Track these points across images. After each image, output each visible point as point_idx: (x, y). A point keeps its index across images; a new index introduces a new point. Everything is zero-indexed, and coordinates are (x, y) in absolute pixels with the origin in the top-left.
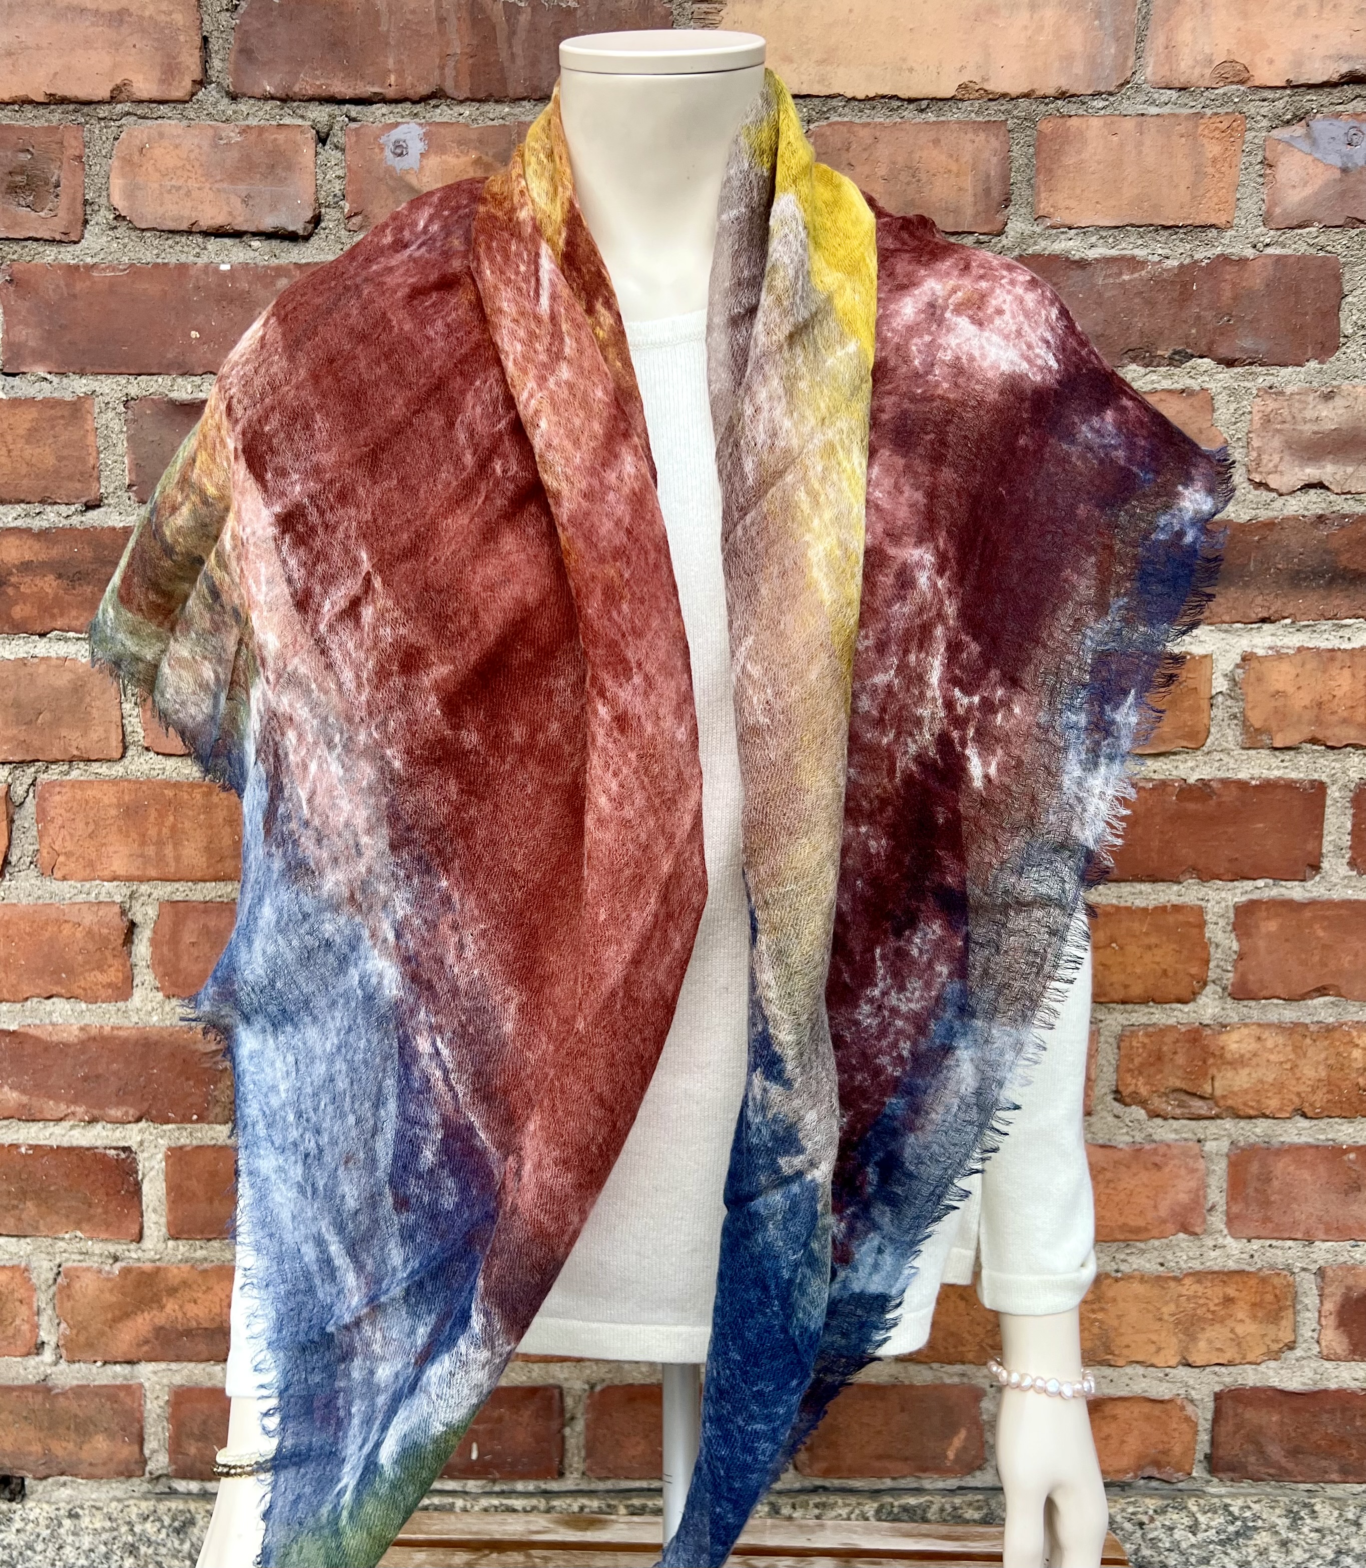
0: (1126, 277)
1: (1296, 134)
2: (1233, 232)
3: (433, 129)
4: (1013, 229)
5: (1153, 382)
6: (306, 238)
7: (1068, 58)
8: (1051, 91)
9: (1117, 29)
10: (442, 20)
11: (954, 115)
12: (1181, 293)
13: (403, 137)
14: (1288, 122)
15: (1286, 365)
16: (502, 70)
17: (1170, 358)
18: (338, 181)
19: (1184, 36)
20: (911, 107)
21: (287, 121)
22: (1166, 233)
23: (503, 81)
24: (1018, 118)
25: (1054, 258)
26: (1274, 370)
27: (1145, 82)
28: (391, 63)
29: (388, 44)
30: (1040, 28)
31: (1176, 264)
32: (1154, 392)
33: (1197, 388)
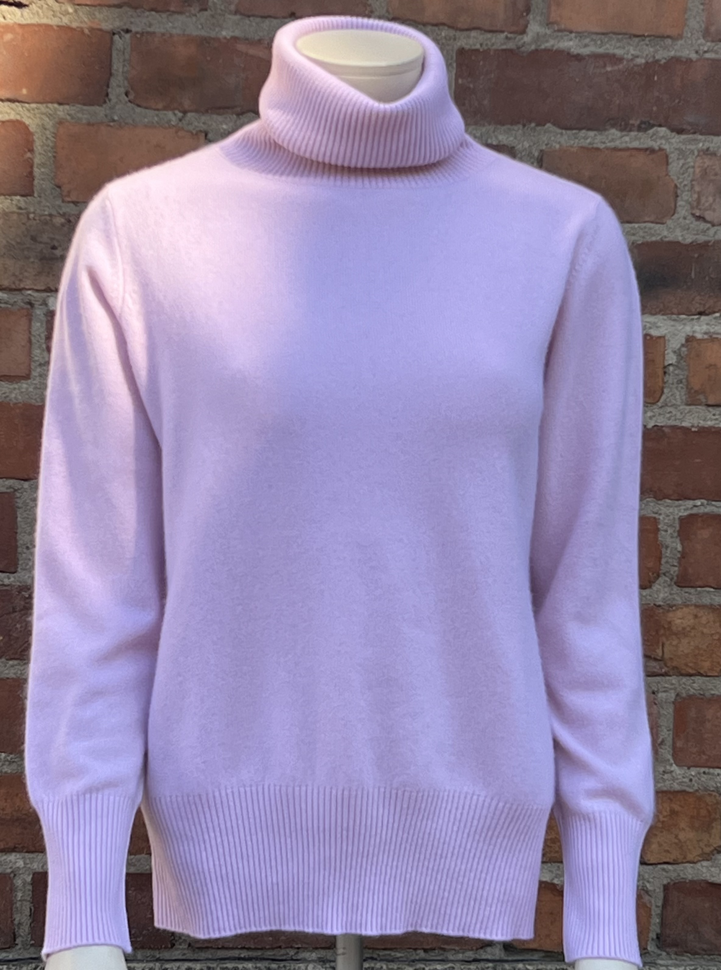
0: (609, 69)
2: (682, 42)
4: (532, 31)
5: (626, 142)
12: (646, 82)
17: (638, 127)
22: (637, 40)
25: (559, 53)
26: (710, 138)
31: (643, 61)
32: (627, 149)
33: (657, 148)
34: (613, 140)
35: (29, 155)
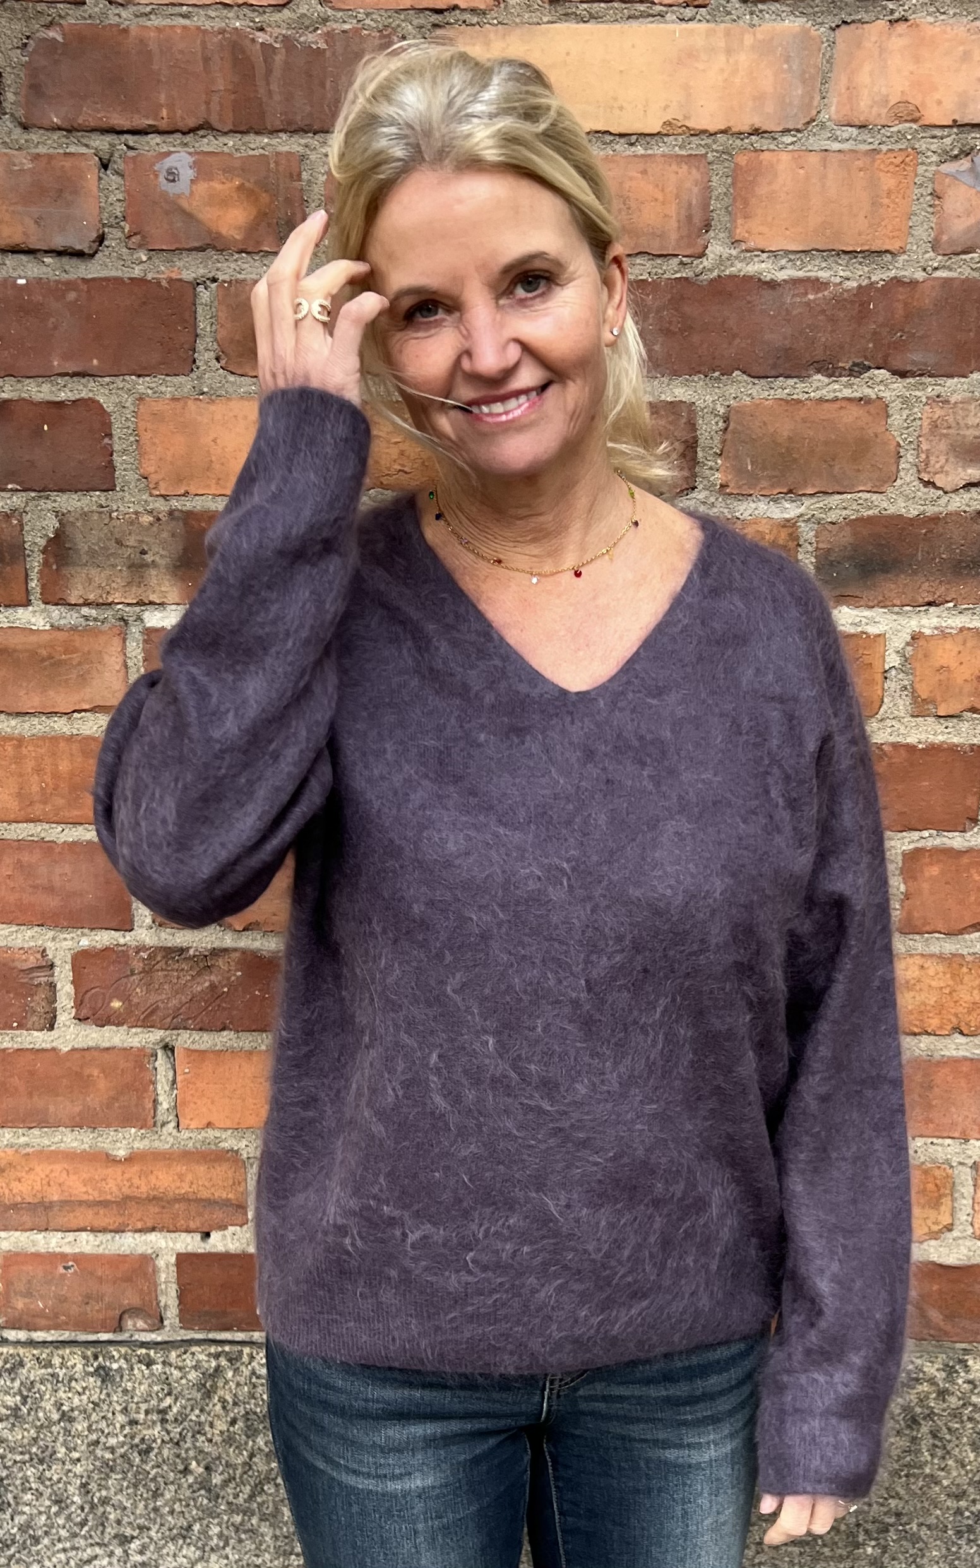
0: (811, 297)
1: (963, 168)
2: (906, 257)
3: (201, 157)
4: (712, 252)
5: (835, 391)
6: (92, 256)
7: (760, 98)
8: (746, 128)
9: (804, 72)
10: (206, 60)
11: (660, 149)
12: (860, 312)
13: (175, 164)
14: (956, 157)
15: (952, 376)
16: (261, 105)
17: (850, 370)
18: (119, 204)
19: (864, 77)
20: (622, 140)
21: (72, 149)
22: (847, 257)
23: (262, 115)
24: (717, 151)
25: (748, 279)
26: (940, 381)
27: (830, 119)
28: (163, 98)
29: (159, 81)
30: (735, 72)
31: (855, 284)
32: (836, 399)
33: (874, 397)
34: (818, 388)
35: (106, 440)
